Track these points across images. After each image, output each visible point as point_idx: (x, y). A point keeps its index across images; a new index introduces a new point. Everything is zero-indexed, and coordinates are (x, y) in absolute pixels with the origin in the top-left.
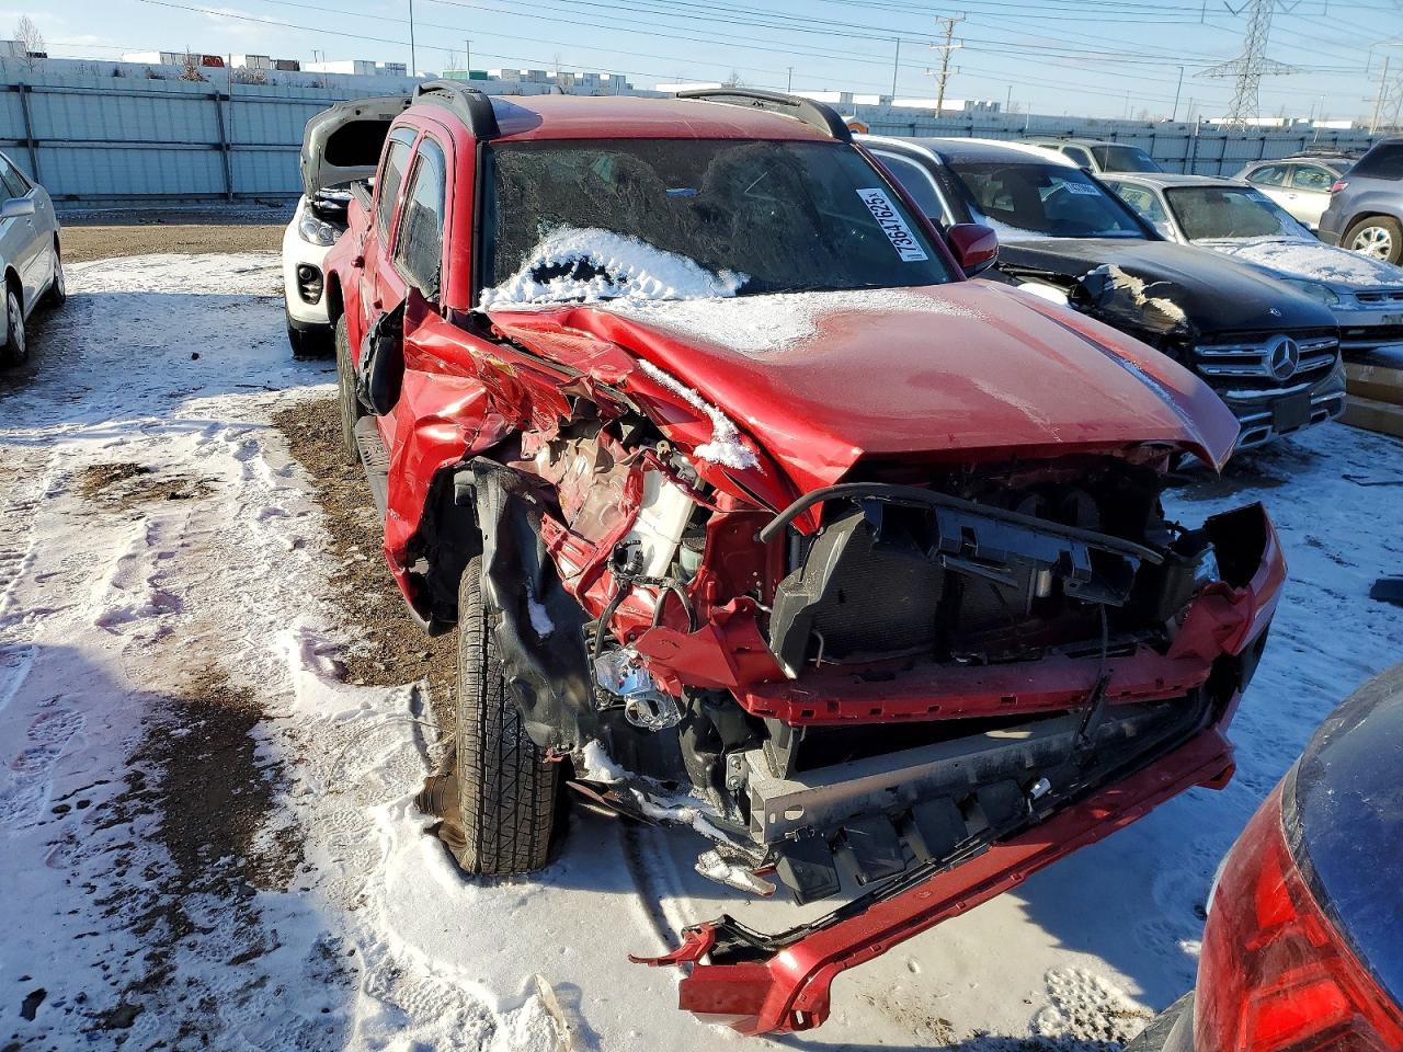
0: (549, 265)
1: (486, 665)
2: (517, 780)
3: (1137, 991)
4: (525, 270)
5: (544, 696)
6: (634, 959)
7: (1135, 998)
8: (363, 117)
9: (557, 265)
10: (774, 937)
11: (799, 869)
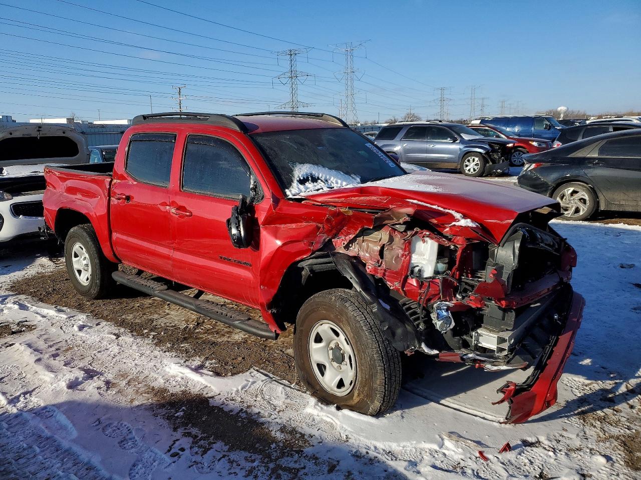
0: (302, 178)
1: (371, 327)
2: (395, 368)
3: (586, 378)
4: (295, 181)
5: (399, 331)
6: (494, 404)
7: (587, 379)
8: (14, 135)
9: (304, 178)
10: (524, 383)
11: (522, 358)
